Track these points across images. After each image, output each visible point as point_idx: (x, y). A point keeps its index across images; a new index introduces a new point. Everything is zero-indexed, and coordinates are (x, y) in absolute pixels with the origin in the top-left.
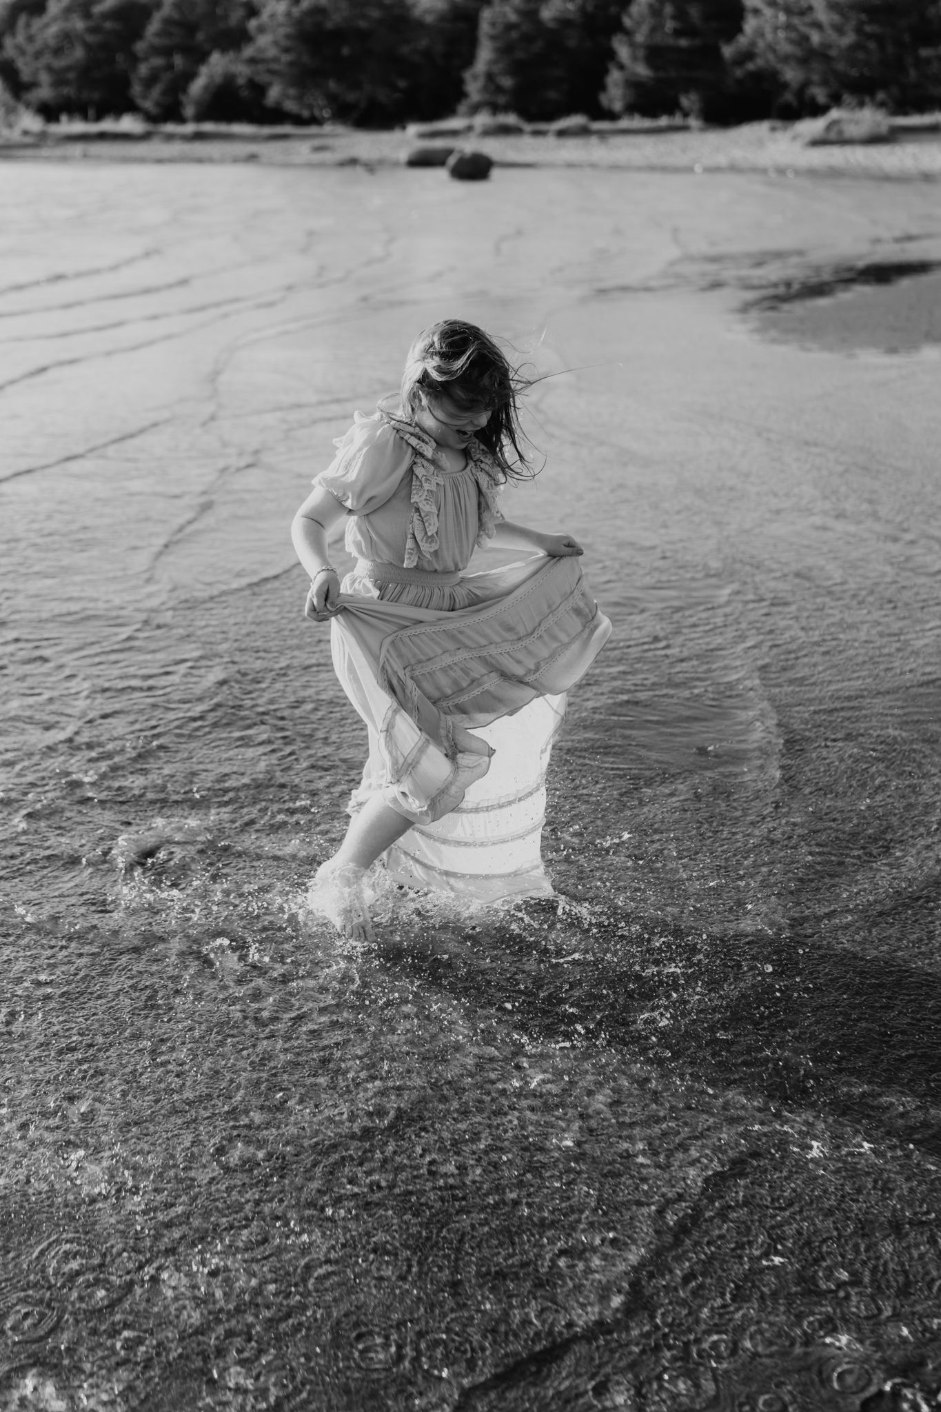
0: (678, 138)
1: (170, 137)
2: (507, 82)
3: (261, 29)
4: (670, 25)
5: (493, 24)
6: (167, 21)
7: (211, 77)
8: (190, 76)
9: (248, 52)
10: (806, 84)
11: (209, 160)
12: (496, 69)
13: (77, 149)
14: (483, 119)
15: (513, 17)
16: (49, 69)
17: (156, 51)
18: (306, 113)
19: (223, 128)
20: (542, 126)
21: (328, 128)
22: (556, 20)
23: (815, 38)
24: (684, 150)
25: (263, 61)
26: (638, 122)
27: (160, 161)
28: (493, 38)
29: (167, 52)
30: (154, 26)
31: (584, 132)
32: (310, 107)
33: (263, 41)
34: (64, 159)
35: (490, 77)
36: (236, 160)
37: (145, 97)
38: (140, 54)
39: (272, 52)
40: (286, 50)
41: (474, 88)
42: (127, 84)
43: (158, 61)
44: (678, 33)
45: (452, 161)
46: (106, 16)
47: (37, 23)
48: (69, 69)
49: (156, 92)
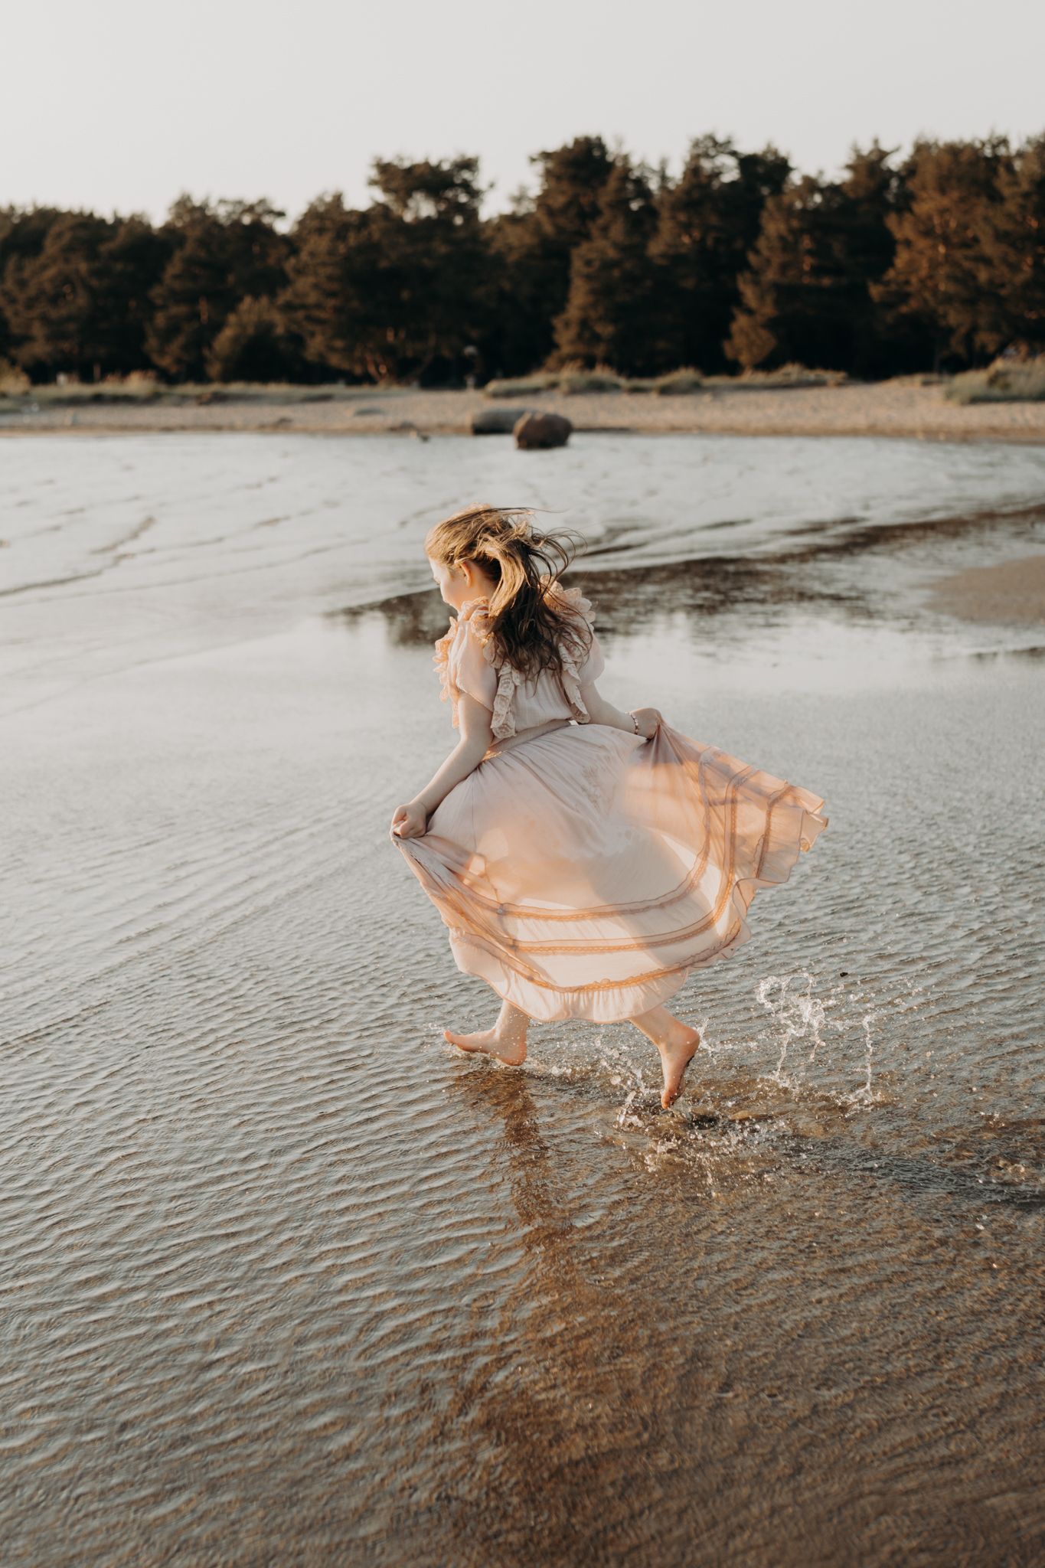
0: (811, 395)
1: (184, 399)
2: (606, 330)
3: (300, 271)
4: (807, 263)
5: (588, 263)
6: (189, 262)
7: (242, 326)
8: (217, 326)
9: (285, 296)
10: (974, 329)
11: (232, 428)
12: (593, 314)
13: (67, 415)
14: (569, 374)
15: (612, 253)
16: (45, 319)
17: (176, 297)
18: (358, 370)
19: (255, 388)
20: (645, 383)
21: (380, 388)
22: (663, 256)
23: (983, 275)
24: (815, 410)
25: (304, 307)
26: (760, 378)
27: (168, 429)
28: (588, 278)
29: (190, 298)
30: (174, 268)
31: (695, 388)
32: (363, 362)
33: (303, 284)
34: (48, 429)
35: (584, 324)
36: (262, 428)
37: (162, 352)
38: (159, 302)
39: (313, 298)
40: (332, 294)
41: (565, 338)
42: (142, 337)
43: (178, 310)
44: (817, 271)
45: (520, 425)
46: (114, 256)
47: (30, 266)
48: (70, 318)
49: (175, 346)
